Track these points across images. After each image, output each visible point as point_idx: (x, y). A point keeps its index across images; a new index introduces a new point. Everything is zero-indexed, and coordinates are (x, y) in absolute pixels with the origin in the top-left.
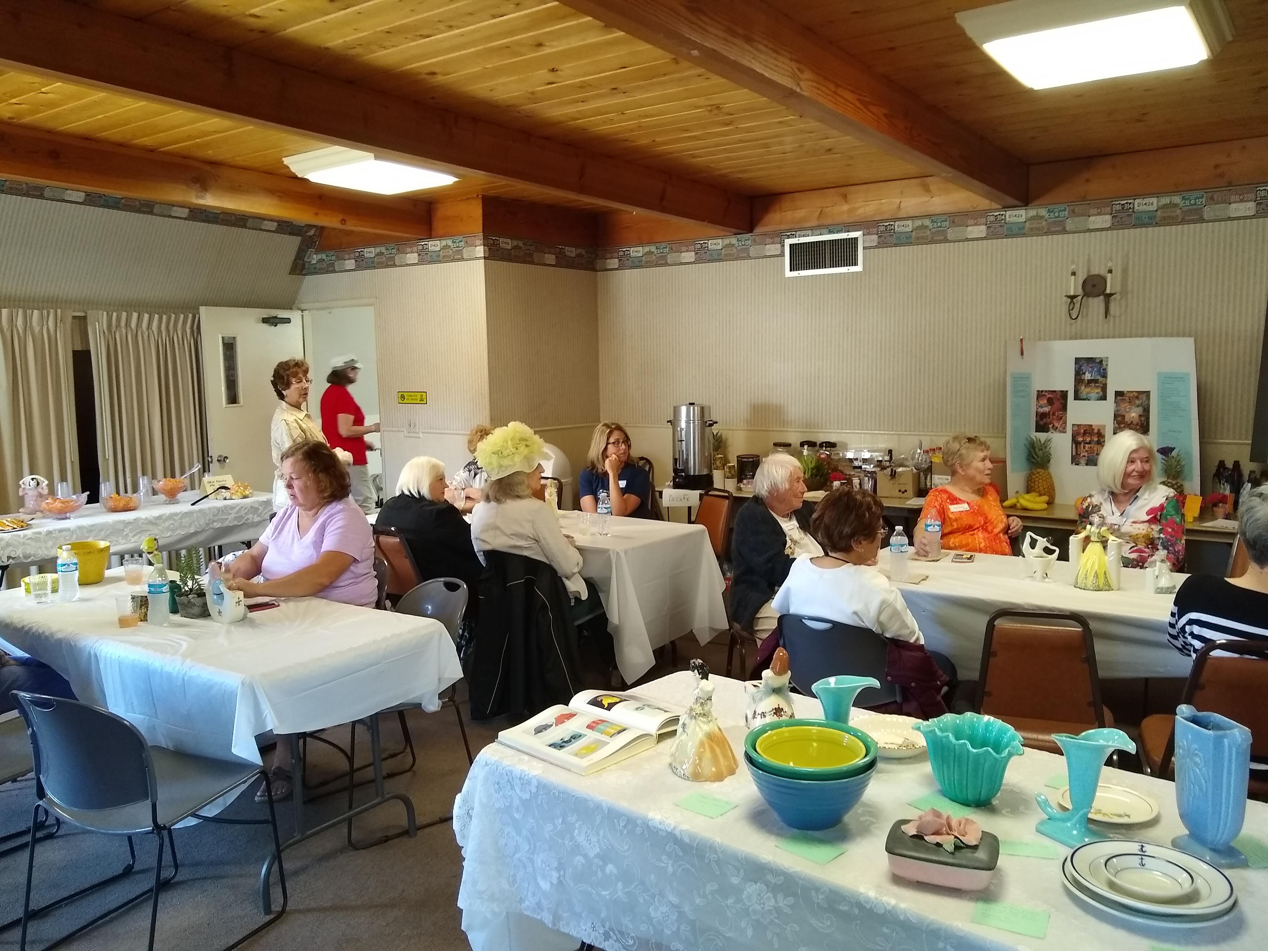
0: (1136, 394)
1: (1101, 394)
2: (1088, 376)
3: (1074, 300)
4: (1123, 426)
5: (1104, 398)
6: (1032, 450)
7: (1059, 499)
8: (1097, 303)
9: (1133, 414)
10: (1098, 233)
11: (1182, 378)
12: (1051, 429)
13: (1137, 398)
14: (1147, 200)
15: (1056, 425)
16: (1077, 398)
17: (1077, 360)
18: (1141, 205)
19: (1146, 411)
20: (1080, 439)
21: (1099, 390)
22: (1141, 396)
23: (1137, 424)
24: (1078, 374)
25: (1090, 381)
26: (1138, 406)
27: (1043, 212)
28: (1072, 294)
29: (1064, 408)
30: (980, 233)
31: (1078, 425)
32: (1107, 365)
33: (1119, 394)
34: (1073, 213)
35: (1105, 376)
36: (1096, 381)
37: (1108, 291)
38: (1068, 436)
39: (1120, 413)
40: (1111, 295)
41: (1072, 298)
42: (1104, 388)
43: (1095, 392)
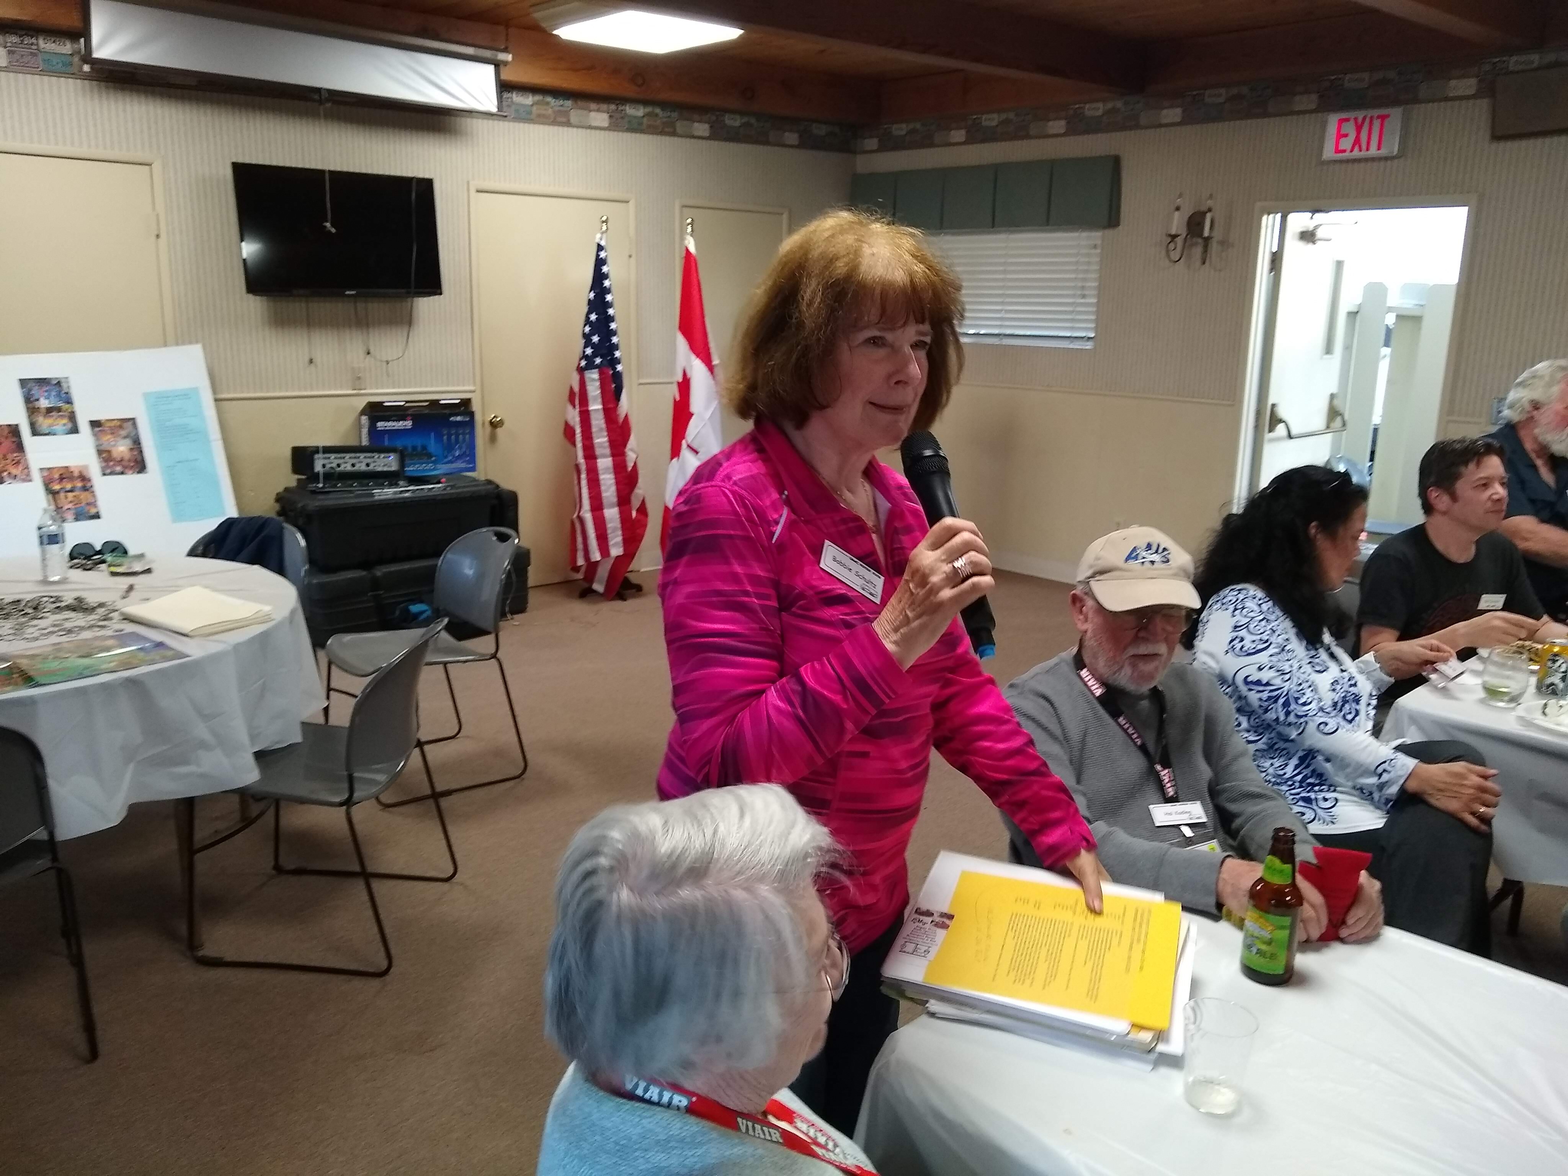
0: (119, 423)
1: (70, 425)
2: (44, 403)
4: (111, 463)
5: (75, 430)
9: (122, 448)
12: (6, 479)
13: (121, 427)
15: (14, 471)
16: (35, 432)
17: (23, 382)
19: (137, 443)
20: (57, 487)
21: (65, 421)
22: (125, 425)
23: (129, 461)
24: (29, 401)
25: (49, 410)
26: (125, 437)
29: (20, 447)
31: (49, 469)
32: (68, 387)
33: (95, 424)
35: (69, 402)
36: (59, 410)
38: (37, 485)
39: (102, 448)
42: (72, 417)
43: (62, 424)
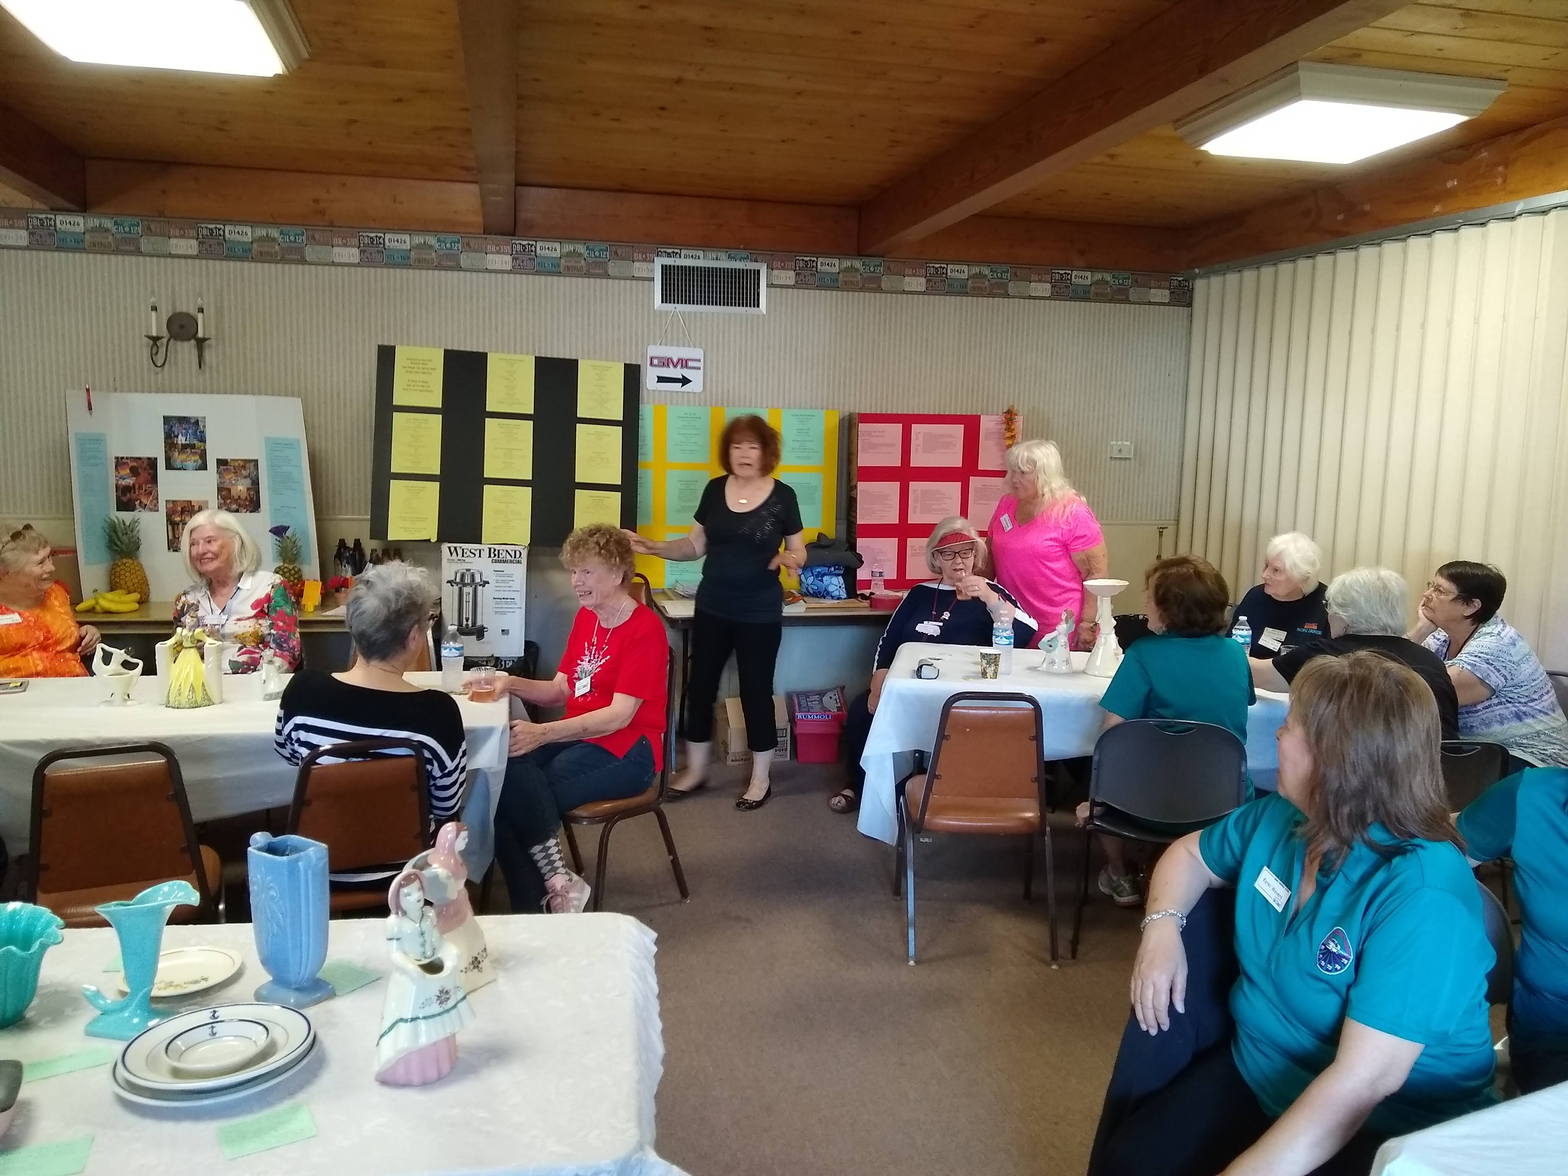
0: (242, 464)
1: (200, 462)
2: (181, 440)
3: (158, 343)
4: (229, 501)
5: (204, 467)
6: (113, 534)
7: (155, 596)
8: (186, 350)
9: (241, 487)
10: (183, 261)
11: (290, 445)
12: (137, 506)
13: (244, 467)
14: (239, 228)
15: (145, 501)
16: (169, 466)
17: (167, 420)
18: (233, 232)
19: (256, 483)
20: (178, 519)
21: (198, 457)
22: (247, 465)
23: (246, 499)
24: (169, 437)
25: (185, 447)
26: (245, 477)
27: (108, 223)
28: (154, 334)
29: (154, 479)
30: (19, 240)
31: (173, 501)
32: (204, 426)
33: (221, 463)
34: (149, 231)
35: (203, 440)
36: (193, 446)
37: (200, 334)
38: (160, 517)
39: (225, 486)
40: (204, 340)
41: (155, 339)
42: (203, 455)
43: (193, 460)
